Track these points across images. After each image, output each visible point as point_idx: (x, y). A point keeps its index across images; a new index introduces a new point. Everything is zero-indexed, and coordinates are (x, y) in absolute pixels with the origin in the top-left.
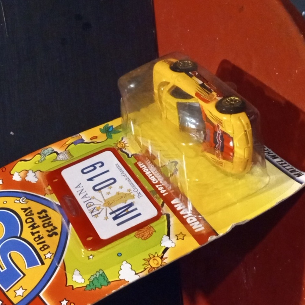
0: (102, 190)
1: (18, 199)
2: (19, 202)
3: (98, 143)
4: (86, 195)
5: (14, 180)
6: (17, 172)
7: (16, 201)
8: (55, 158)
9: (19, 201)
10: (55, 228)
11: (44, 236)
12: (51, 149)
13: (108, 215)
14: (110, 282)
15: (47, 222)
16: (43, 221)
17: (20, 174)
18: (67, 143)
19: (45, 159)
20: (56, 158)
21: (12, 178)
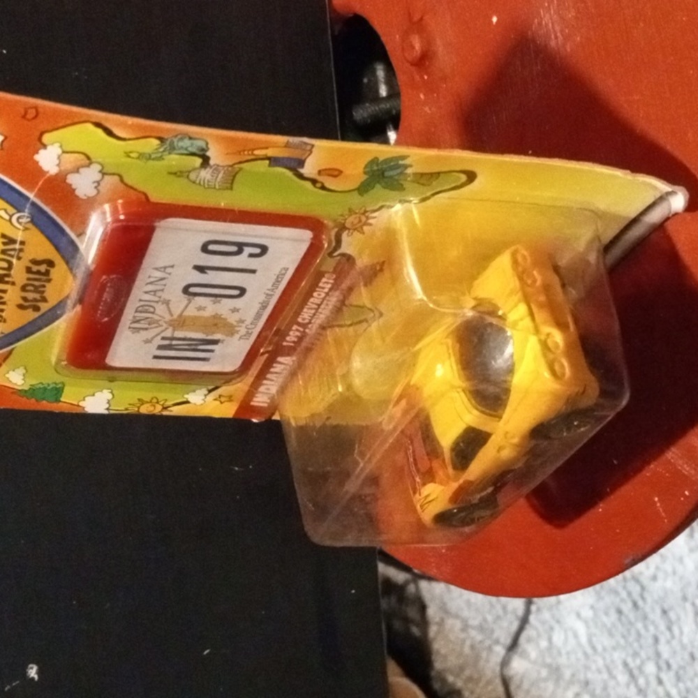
0: (197, 298)
1: (11, 210)
2: (7, 217)
3: (323, 188)
4: (160, 290)
5: (37, 163)
6: (61, 147)
7: (2, 213)
8: (190, 169)
9: (11, 216)
10: (44, 300)
11: (8, 303)
12: (204, 146)
13: (159, 337)
14: (60, 401)
15: (36, 283)
16: (29, 279)
17: (65, 155)
18: (256, 152)
19: (161, 158)
20: (189, 172)
21: (37, 152)
